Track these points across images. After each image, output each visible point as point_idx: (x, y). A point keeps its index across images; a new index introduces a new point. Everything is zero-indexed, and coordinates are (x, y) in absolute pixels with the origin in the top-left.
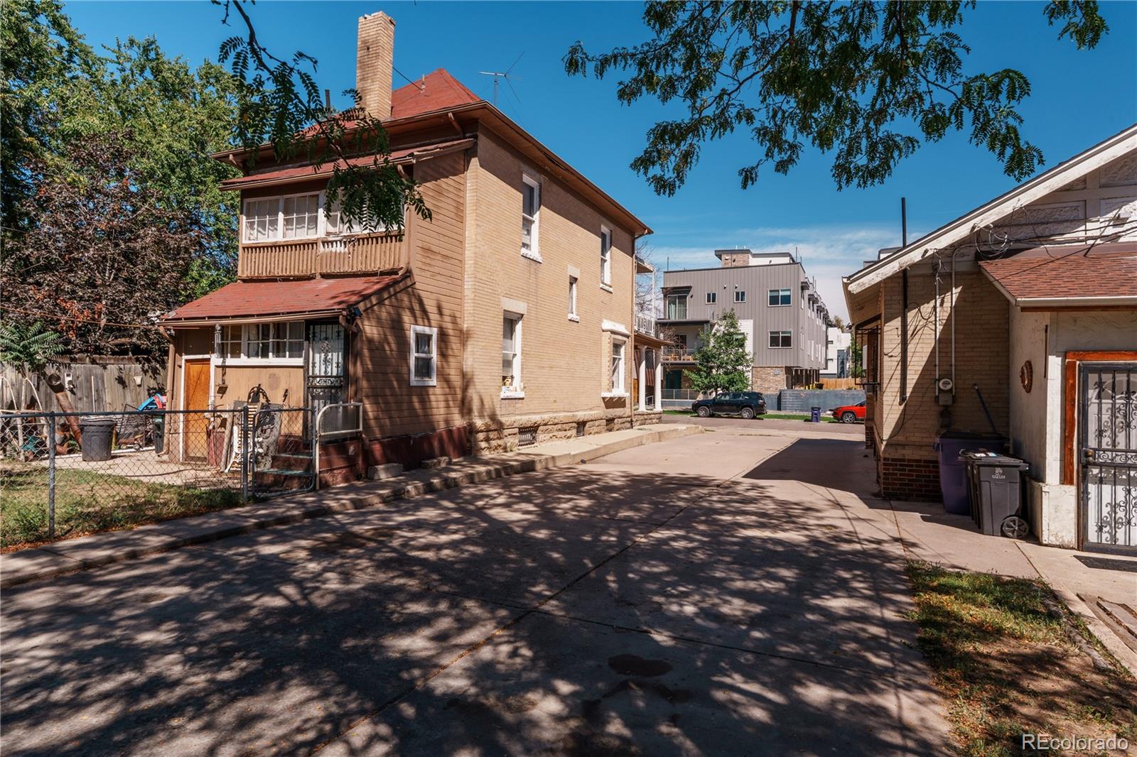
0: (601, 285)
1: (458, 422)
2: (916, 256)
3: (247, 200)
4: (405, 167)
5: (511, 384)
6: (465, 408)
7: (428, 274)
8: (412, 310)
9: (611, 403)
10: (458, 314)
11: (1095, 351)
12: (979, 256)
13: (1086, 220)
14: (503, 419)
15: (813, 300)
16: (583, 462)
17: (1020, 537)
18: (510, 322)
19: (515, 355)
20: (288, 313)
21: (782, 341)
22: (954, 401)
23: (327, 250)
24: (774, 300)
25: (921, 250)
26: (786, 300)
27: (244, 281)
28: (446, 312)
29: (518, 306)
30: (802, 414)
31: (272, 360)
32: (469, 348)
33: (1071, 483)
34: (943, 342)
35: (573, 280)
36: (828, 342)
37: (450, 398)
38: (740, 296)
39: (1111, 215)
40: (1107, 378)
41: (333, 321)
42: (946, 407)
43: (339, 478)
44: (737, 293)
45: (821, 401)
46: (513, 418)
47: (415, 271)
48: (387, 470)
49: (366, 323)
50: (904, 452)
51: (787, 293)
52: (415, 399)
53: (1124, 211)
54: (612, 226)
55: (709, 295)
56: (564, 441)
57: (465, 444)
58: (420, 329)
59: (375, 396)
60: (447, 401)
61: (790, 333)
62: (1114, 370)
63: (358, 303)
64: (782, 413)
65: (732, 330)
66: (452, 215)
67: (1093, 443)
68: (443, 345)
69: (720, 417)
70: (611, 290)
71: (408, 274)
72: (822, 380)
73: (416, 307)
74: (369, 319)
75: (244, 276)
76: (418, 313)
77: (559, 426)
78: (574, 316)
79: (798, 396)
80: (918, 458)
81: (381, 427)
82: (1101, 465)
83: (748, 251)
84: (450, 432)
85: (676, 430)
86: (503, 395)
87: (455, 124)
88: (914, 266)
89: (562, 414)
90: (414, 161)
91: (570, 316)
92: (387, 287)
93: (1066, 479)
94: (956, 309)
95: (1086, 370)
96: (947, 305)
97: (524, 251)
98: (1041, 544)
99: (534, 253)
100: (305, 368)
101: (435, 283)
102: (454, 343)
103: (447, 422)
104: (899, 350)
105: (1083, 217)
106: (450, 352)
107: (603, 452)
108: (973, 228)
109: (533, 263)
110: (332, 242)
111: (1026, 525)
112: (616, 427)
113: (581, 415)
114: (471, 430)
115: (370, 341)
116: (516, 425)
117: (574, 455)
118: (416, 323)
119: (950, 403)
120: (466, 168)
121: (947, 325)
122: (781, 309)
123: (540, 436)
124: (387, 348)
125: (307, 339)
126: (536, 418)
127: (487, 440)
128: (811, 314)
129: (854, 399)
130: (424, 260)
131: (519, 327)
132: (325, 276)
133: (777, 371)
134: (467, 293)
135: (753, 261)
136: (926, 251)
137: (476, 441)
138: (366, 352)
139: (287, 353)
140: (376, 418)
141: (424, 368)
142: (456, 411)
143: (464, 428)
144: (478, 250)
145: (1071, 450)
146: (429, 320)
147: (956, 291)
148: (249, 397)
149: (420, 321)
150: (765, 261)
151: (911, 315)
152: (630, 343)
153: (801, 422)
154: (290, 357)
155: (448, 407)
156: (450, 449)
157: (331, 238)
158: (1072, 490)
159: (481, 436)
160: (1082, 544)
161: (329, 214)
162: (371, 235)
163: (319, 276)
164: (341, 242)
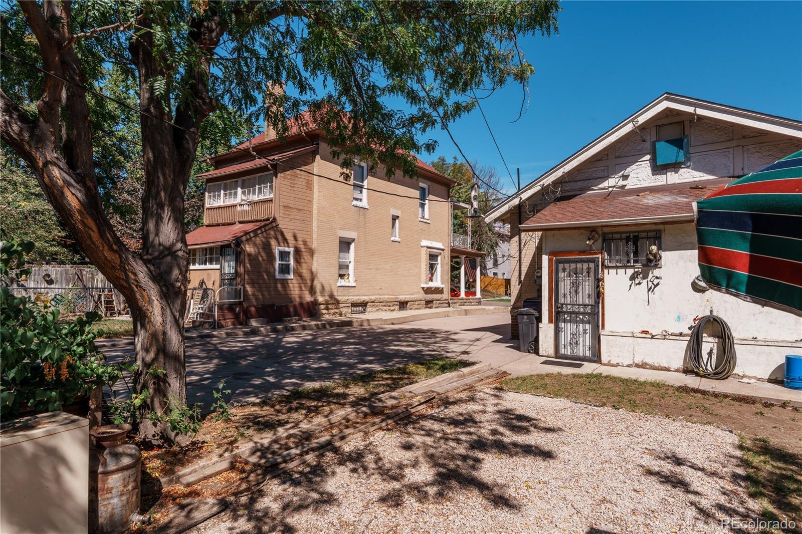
0: (419, 219)
1: (308, 298)
2: (515, 202)
3: (208, 184)
4: (272, 165)
5: (348, 278)
6: (312, 291)
7: (288, 220)
8: (277, 239)
10: (307, 240)
14: (339, 298)
16: (393, 324)
17: (532, 352)
18: (345, 244)
19: (350, 262)
20: (213, 242)
23: (241, 209)
25: (517, 199)
27: (207, 226)
28: (300, 239)
29: (350, 234)
31: (208, 266)
32: (315, 258)
33: (553, 323)
35: (395, 218)
37: (302, 285)
39: (621, 174)
40: (567, 266)
41: (229, 246)
42: (539, 285)
43: (230, 324)
46: (347, 298)
47: (278, 219)
48: (257, 321)
49: (247, 246)
52: (279, 285)
54: (429, 183)
56: (389, 312)
57: (312, 310)
58: (281, 249)
59: (252, 284)
60: (300, 287)
62: (570, 262)
63: (242, 236)
66: (304, 187)
67: (561, 301)
68: (298, 257)
70: (429, 222)
71: (274, 219)
73: (280, 237)
74: (249, 244)
75: (206, 224)
76: (280, 240)
77: (384, 304)
78: (397, 239)
81: (257, 299)
82: (564, 313)
84: (301, 304)
86: (339, 284)
87: (306, 138)
89: (386, 297)
90: (278, 162)
91: (392, 239)
92: (260, 228)
93: (550, 321)
95: (558, 262)
97: (355, 203)
98: (539, 355)
99: (364, 203)
100: (220, 270)
101: (293, 224)
102: (306, 255)
103: (300, 298)
104: (518, 254)
105: (606, 175)
106: (302, 260)
107: (411, 319)
108: (543, 185)
109: (362, 210)
110: (243, 205)
113: (402, 298)
114: (315, 303)
115: (249, 255)
116: (349, 301)
117: (385, 320)
118: (279, 245)
120: (313, 161)
123: (368, 309)
124: (260, 259)
125: (221, 255)
126: (366, 298)
127: (327, 309)
130: (285, 212)
131: (352, 246)
132: (240, 222)
134: (314, 228)
136: (520, 199)
137: (319, 309)
138: (247, 261)
139: (214, 262)
140: (253, 295)
141: (285, 269)
142: (307, 292)
143: (312, 302)
144: (321, 205)
145: (552, 304)
146: (288, 243)
148: (199, 285)
149: (282, 244)
151: (522, 236)
152: (447, 254)
154: (215, 264)
155: (301, 290)
156: (302, 312)
157: (242, 202)
158: (552, 326)
159: (322, 307)
160: (557, 356)
161: (242, 190)
162: (259, 201)
163: (238, 223)
164: (247, 204)
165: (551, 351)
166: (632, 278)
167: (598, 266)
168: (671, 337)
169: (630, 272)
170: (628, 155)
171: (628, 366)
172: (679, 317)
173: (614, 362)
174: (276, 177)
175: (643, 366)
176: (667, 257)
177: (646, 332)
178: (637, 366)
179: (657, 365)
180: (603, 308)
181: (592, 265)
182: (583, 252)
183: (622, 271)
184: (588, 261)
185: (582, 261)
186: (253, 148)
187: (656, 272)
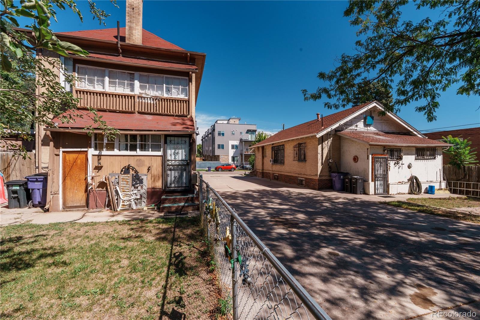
2: (329, 130)
3: (78, 65)
11: (376, 154)
12: (338, 131)
13: (352, 125)
17: (365, 194)
22: (332, 165)
23: (141, 100)
30: (205, 169)
31: (139, 152)
34: (329, 151)
39: (355, 125)
40: (378, 160)
42: (330, 166)
50: (322, 177)
53: (358, 124)
62: (379, 158)
67: (376, 173)
71: (192, 117)
80: (325, 179)
82: (377, 177)
88: (328, 132)
93: (372, 181)
94: (332, 143)
95: (375, 158)
96: (330, 142)
98: (369, 195)
100: (163, 156)
104: (321, 152)
108: (339, 124)
110: (144, 98)
121: (330, 147)
129: (214, 164)
136: (331, 129)
139: (150, 149)
145: (373, 174)
147: (332, 138)
148: (122, 171)
151: (324, 143)
153: (205, 172)
154: (152, 151)
157: (143, 95)
158: (373, 183)
160: (375, 194)
161: (141, 84)
162: (169, 98)
163: (137, 112)
164: (150, 98)
165: (373, 193)
166: (395, 164)
167: (387, 160)
168: (405, 183)
169: (394, 162)
170: (357, 118)
171: (396, 195)
172: (405, 176)
173: (393, 193)
176: (404, 157)
177: (400, 182)
178: (398, 194)
179: (402, 193)
180: (388, 175)
181: (385, 159)
182: (382, 155)
183: (392, 162)
184: (384, 158)
185: (382, 158)
186: (120, 45)
187: (401, 162)
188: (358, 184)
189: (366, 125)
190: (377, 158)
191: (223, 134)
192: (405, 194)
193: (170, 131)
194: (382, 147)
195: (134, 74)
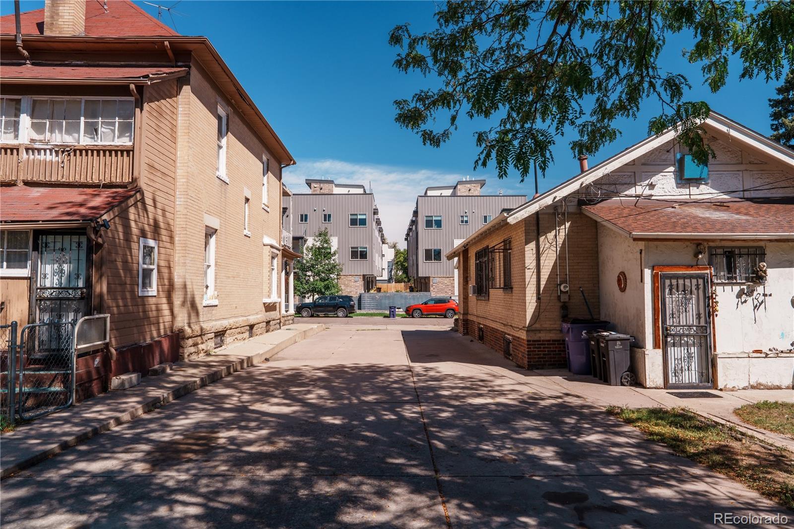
0: (263, 206)
2: (549, 201)
4: (137, 87)
9: (270, 307)
11: (668, 266)
12: (581, 203)
13: (635, 185)
14: (205, 325)
15: (378, 222)
16: (267, 360)
17: (631, 385)
19: (209, 266)
20: (12, 222)
21: (360, 254)
22: (569, 299)
23: (32, 157)
24: (354, 222)
25: (552, 197)
26: (363, 222)
29: (214, 223)
30: (380, 311)
33: (659, 348)
34: (561, 257)
35: (247, 200)
36: (383, 255)
38: (327, 218)
39: (647, 182)
40: (674, 282)
41: (65, 232)
42: (564, 302)
44: (325, 215)
45: (391, 301)
46: (211, 324)
50: (540, 335)
51: (364, 217)
52: (140, 308)
53: (654, 180)
54: (269, 155)
55: (302, 216)
56: (242, 342)
57: (178, 350)
58: (146, 241)
61: (366, 248)
62: (677, 277)
64: (363, 311)
65: (325, 245)
66: (168, 136)
67: (669, 322)
69: (318, 316)
70: (268, 210)
71: (139, 188)
72: (379, 285)
77: (239, 330)
78: (246, 232)
79: (373, 298)
80: (548, 338)
82: (673, 336)
83: (331, 182)
85: (312, 328)
86: (205, 303)
87: (170, 53)
88: (547, 207)
89: (241, 319)
90: (149, 83)
92: (124, 200)
93: (656, 345)
94: (569, 236)
95: (665, 277)
96: (562, 234)
97: (218, 173)
98: (645, 388)
99: (223, 173)
100: (30, 279)
104: (535, 264)
105: (633, 182)
107: (276, 350)
108: (582, 184)
109: (223, 184)
110: (39, 150)
111: (634, 377)
112: (272, 328)
113: (252, 319)
114: (182, 337)
116: (213, 330)
117: (262, 354)
119: (567, 300)
120: (178, 93)
121: (563, 247)
122: (358, 229)
123: (228, 339)
125: (36, 248)
126: (225, 323)
127: (195, 345)
128: (376, 233)
129: (414, 299)
130: (149, 176)
131: (213, 240)
132: (28, 184)
133: (357, 278)
134: (178, 208)
135: (337, 190)
136: (555, 198)
137: (185, 347)
139: (5, 264)
141: (148, 278)
144: (189, 170)
145: (658, 327)
147: (568, 225)
150: (344, 191)
151: (542, 239)
152: (280, 255)
153: (381, 318)
154: (8, 267)
157: (37, 145)
158: (659, 352)
159: (190, 342)
160: (667, 385)
161: (35, 121)
162: (91, 148)
163: (22, 184)
164: (51, 150)
165: (660, 382)
166: (739, 296)
167: (708, 282)
168: (783, 355)
169: (737, 289)
170: (654, 163)
171: (744, 389)
172: (783, 334)
173: (730, 386)
174: (142, 110)
175: (757, 387)
176: (773, 274)
177: (760, 352)
178: (753, 387)
179: (770, 384)
180: (714, 328)
181: (701, 281)
182: (691, 267)
183: (728, 288)
184: (697, 277)
185: (691, 277)
186: (23, 41)
187: (760, 289)
188: (611, 353)
189: (683, 180)
190: (671, 277)
191: (439, 224)
192: (779, 388)
193: (38, 221)
194: (688, 243)
195: (20, 100)
